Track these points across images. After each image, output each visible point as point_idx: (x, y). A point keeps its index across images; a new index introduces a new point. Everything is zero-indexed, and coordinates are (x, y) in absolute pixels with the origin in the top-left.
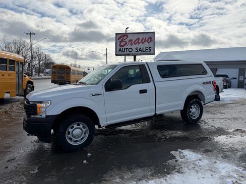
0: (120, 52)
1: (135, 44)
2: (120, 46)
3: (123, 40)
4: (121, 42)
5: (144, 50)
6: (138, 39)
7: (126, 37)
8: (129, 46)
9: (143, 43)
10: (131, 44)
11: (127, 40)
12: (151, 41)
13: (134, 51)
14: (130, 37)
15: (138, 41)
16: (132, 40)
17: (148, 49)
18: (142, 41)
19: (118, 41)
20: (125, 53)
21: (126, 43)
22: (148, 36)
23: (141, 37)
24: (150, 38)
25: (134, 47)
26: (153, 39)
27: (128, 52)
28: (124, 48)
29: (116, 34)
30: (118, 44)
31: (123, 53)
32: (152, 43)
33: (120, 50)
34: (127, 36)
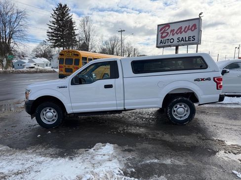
0: (161, 44)
1: (177, 34)
2: (162, 37)
3: (165, 31)
4: (162, 33)
5: (187, 39)
6: (181, 28)
7: (168, 28)
8: (171, 37)
9: (186, 32)
10: (173, 35)
11: (169, 31)
12: (195, 28)
13: (176, 42)
14: (172, 27)
15: (180, 30)
16: (174, 30)
17: (191, 38)
18: (184, 30)
19: (160, 33)
20: (167, 44)
21: (168, 33)
22: (191, 23)
23: (184, 25)
24: (195, 25)
25: (176, 37)
26: (197, 27)
27: (169, 43)
28: (165, 39)
29: (159, 26)
30: (160, 35)
31: (164, 44)
32: (196, 30)
33: (161, 42)
34: (169, 26)
